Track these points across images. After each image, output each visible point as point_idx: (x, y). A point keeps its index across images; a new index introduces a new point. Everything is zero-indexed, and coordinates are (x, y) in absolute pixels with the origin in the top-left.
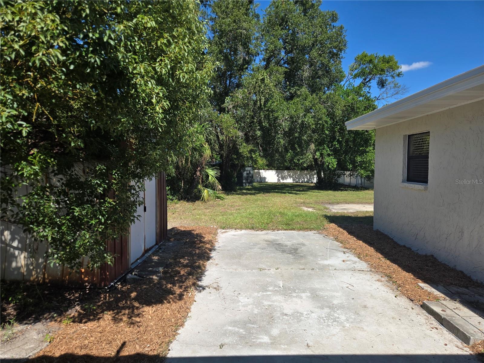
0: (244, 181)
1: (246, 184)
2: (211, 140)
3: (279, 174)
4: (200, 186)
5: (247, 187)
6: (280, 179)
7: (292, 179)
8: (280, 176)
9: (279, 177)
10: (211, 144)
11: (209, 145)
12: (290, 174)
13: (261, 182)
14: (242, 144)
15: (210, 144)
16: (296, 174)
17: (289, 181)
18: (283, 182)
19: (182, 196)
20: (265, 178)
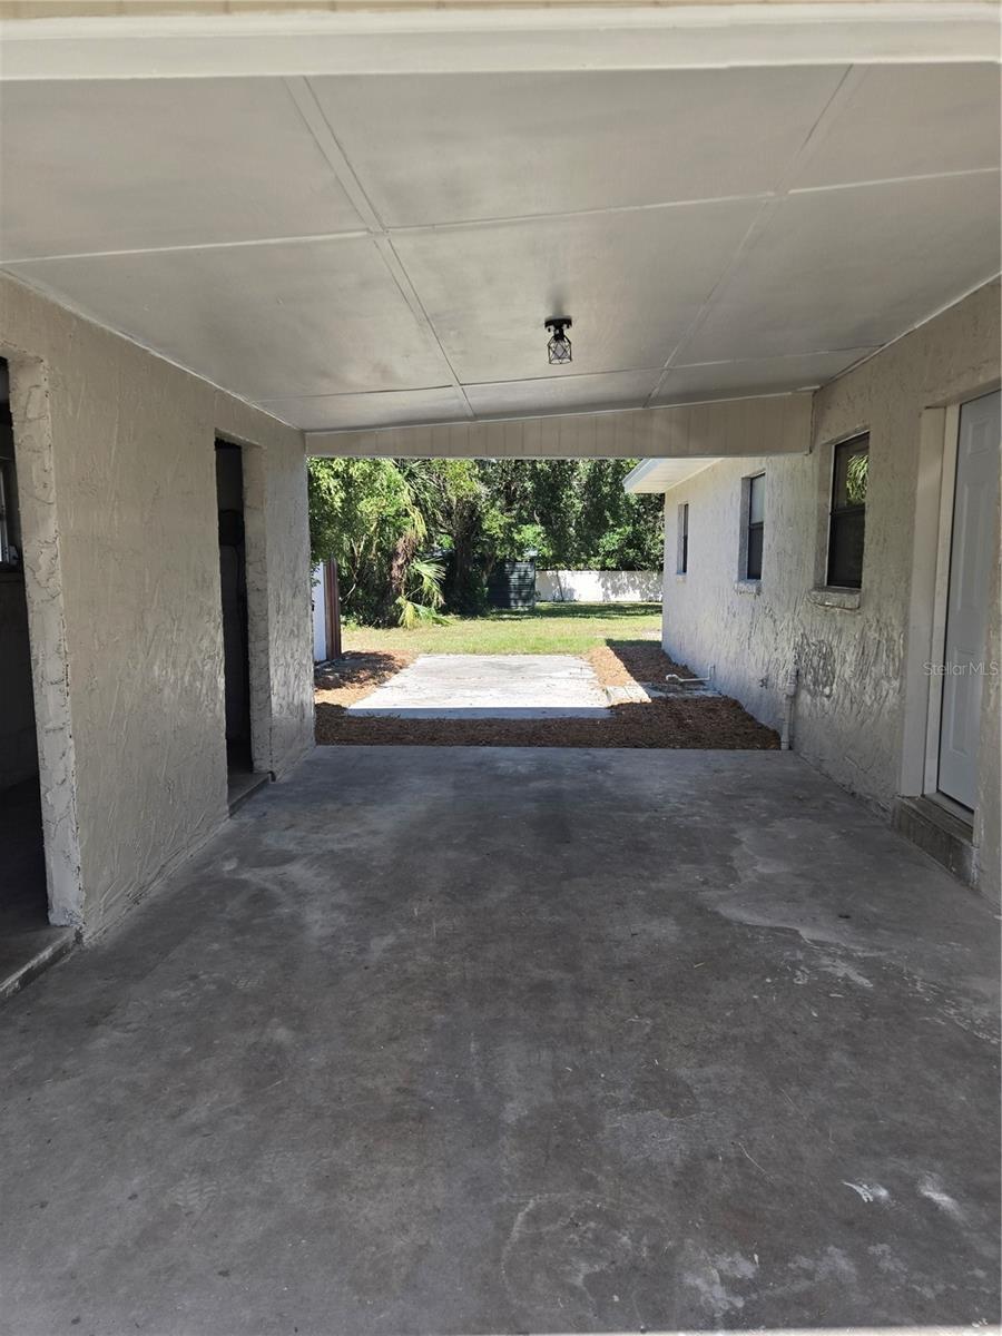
0: (512, 595)
1: (516, 603)
2: (425, 500)
3: (606, 580)
4: (401, 600)
5: (519, 609)
6: (609, 592)
7: (638, 591)
8: (609, 585)
9: (607, 589)
10: (427, 509)
11: (421, 511)
12: (635, 581)
13: (563, 601)
14: (487, 512)
15: (424, 511)
16: (649, 579)
17: (632, 597)
18: (618, 599)
19: (364, 618)
20: (571, 591)
